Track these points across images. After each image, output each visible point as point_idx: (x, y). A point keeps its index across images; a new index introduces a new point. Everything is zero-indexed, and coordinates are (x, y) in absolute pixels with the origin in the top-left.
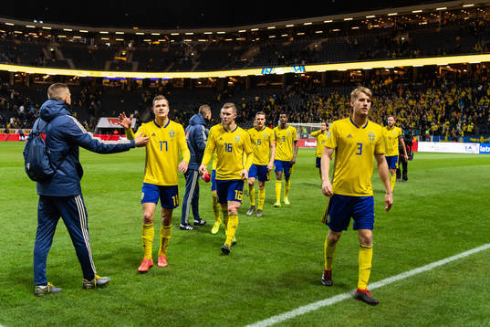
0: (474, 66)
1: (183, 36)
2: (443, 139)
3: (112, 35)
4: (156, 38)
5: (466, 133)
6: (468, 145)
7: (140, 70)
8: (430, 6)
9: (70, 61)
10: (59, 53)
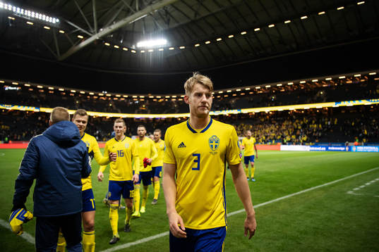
0: (306, 110)
1: (171, 98)
2: (292, 144)
3: (139, 98)
4: (158, 99)
5: (303, 141)
6: (304, 146)
7: (152, 113)
8: (285, 83)
9: (119, 111)
10: (114, 106)
